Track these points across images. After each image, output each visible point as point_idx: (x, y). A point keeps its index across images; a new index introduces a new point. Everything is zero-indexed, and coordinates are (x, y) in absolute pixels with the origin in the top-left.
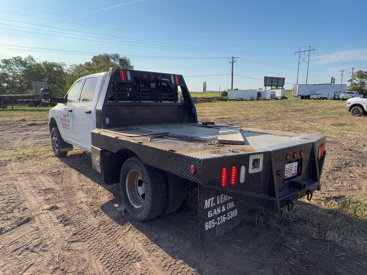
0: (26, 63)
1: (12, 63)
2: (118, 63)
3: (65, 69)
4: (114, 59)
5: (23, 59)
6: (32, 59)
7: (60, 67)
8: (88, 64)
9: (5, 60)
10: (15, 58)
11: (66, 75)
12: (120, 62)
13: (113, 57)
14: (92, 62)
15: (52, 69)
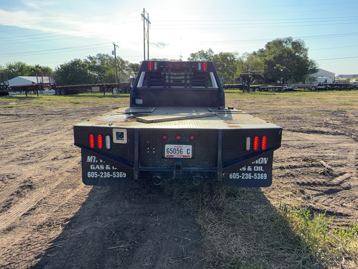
0: (207, 55)
1: (197, 56)
2: (290, 47)
3: (237, 57)
4: (286, 42)
5: (205, 52)
6: (211, 51)
7: (233, 56)
8: (261, 51)
9: (193, 54)
10: (199, 52)
11: (238, 63)
12: (293, 45)
13: (285, 41)
14: (265, 49)
15: (226, 58)
